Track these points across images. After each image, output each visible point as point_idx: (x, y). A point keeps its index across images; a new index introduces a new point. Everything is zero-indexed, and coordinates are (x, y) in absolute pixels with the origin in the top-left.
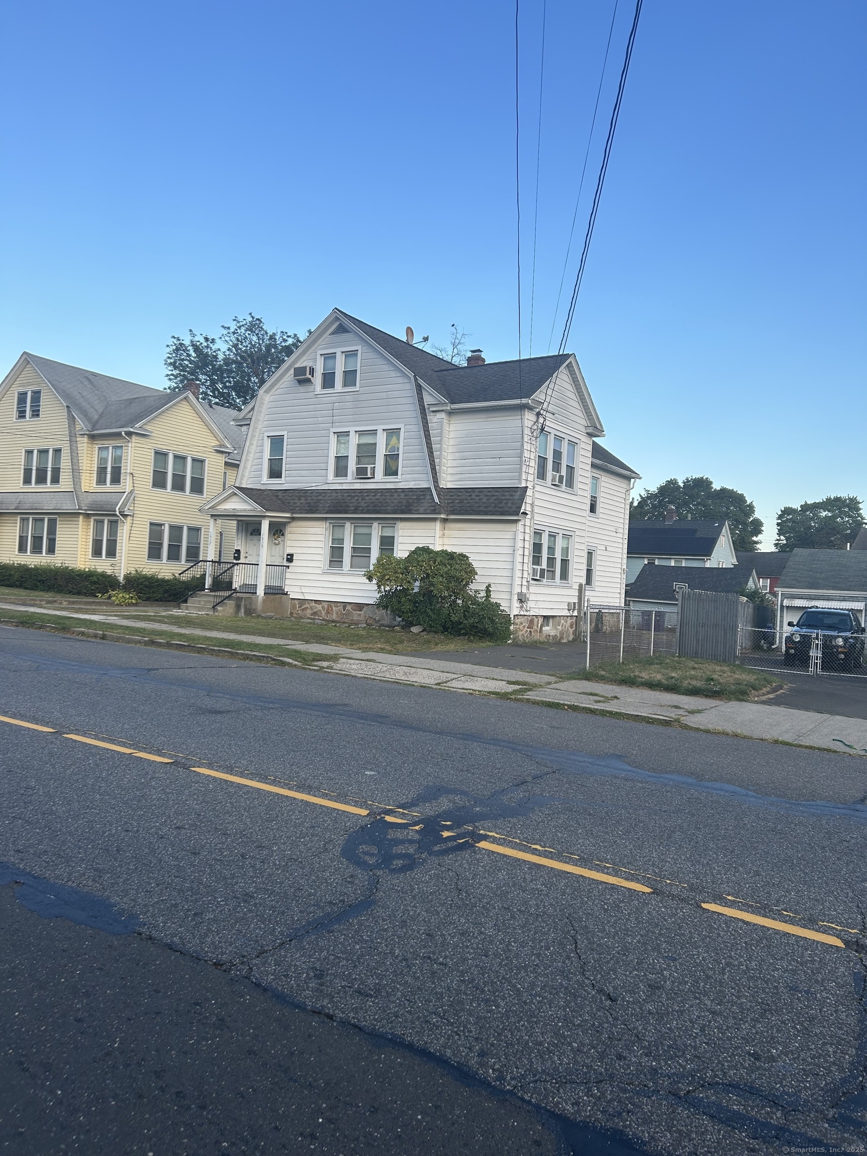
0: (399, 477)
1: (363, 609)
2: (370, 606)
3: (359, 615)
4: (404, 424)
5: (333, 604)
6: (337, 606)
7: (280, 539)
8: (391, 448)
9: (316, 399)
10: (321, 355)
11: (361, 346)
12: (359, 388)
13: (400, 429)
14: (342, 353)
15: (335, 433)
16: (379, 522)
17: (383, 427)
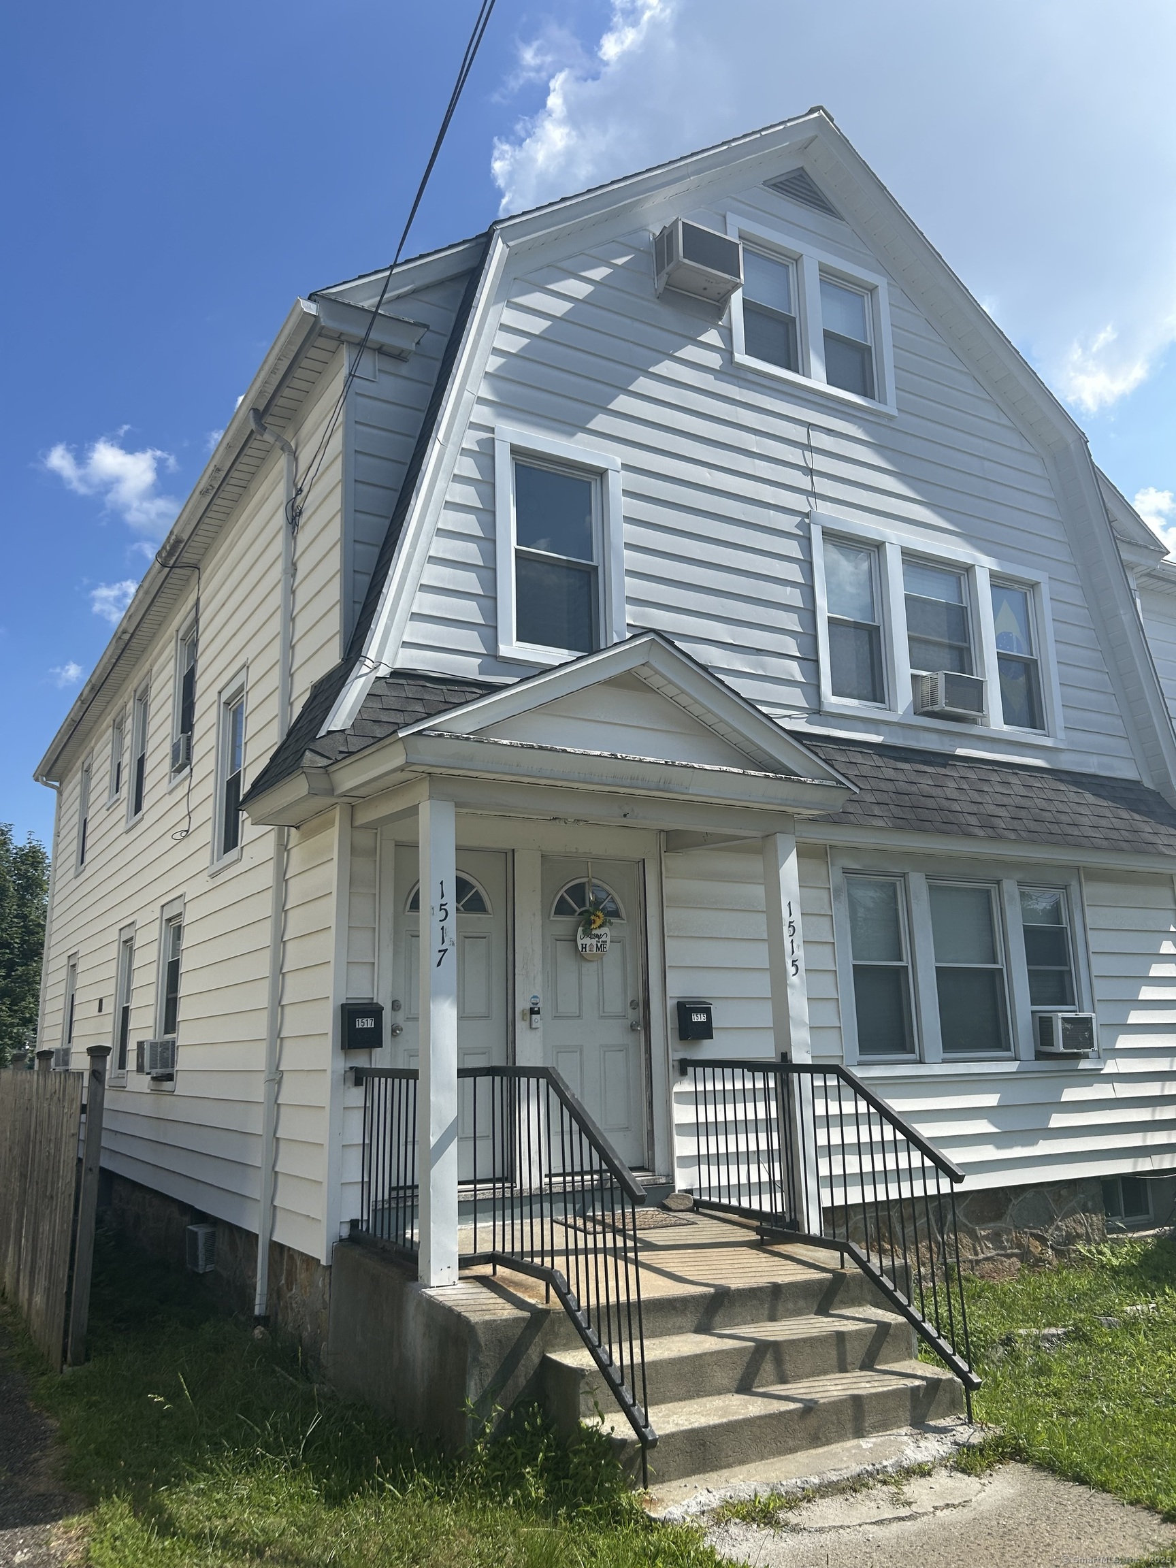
0: (1058, 733)
1: (1007, 1207)
2: (1029, 1195)
3: (996, 1238)
4: (1047, 575)
5: (891, 1213)
6: (911, 1218)
7: (606, 929)
8: (1001, 636)
9: (733, 381)
10: (739, 236)
11: (885, 279)
12: (896, 411)
13: (1031, 585)
14: (818, 268)
15: (823, 531)
16: (1019, 876)
17: (987, 561)
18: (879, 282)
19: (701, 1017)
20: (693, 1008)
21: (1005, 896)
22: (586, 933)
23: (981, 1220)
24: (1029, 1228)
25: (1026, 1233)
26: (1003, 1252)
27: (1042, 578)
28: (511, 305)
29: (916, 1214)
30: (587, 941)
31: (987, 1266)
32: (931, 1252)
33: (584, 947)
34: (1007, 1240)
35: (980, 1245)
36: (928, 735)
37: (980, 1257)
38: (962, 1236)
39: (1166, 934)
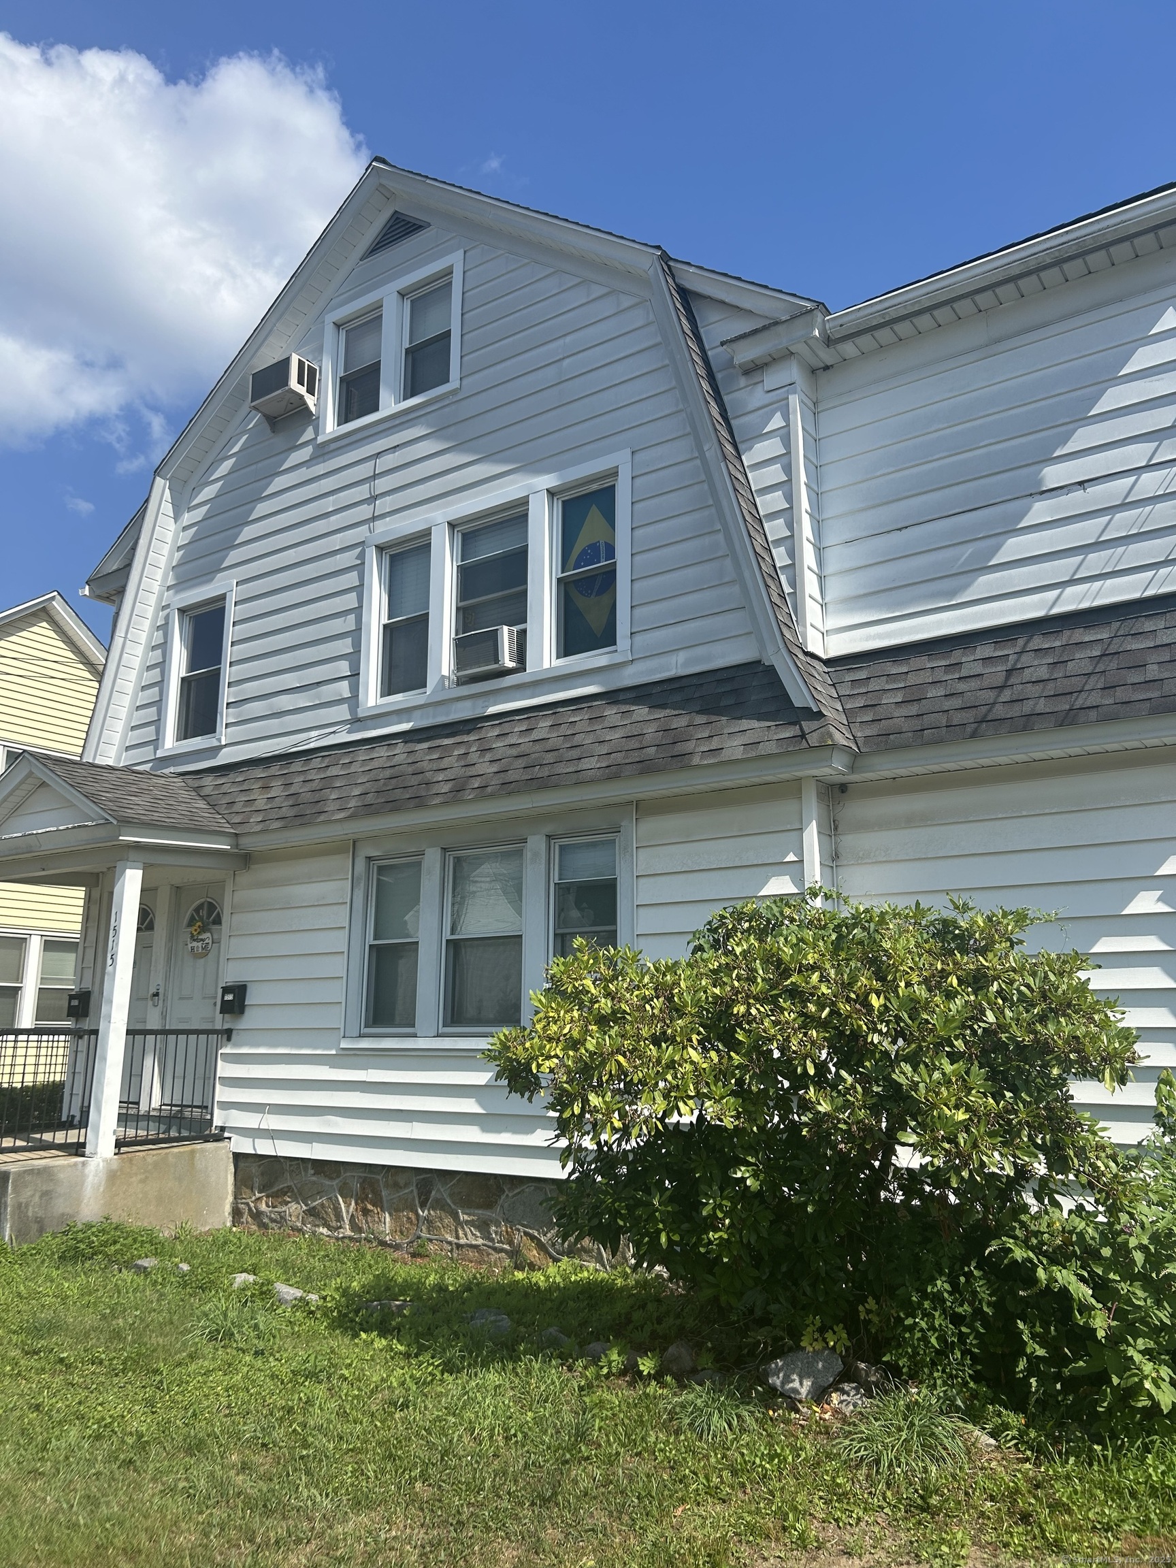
0: (622, 645)
1: (500, 1198)
2: (528, 1189)
3: (483, 1226)
4: (628, 451)
5: (379, 1177)
6: (396, 1186)
7: (208, 935)
8: (584, 552)
9: (321, 459)
10: (338, 326)
11: (462, 251)
12: (459, 381)
13: (614, 473)
14: (402, 294)
15: (380, 549)
16: (549, 829)
17: (549, 480)
18: (455, 259)
19: (229, 997)
20: (226, 990)
21: (528, 855)
22: (193, 939)
23: (467, 1204)
24: (523, 1225)
25: (518, 1230)
26: (491, 1244)
27: (620, 459)
28: (190, 509)
29: (402, 1182)
30: (195, 944)
31: (471, 1254)
32: (411, 1223)
33: (192, 949)
34: (496, 1233)
35: (463, 1228)
36: (460, 705)
37: (463, 1241)
38: (443, 1215)
39: (779, 867)
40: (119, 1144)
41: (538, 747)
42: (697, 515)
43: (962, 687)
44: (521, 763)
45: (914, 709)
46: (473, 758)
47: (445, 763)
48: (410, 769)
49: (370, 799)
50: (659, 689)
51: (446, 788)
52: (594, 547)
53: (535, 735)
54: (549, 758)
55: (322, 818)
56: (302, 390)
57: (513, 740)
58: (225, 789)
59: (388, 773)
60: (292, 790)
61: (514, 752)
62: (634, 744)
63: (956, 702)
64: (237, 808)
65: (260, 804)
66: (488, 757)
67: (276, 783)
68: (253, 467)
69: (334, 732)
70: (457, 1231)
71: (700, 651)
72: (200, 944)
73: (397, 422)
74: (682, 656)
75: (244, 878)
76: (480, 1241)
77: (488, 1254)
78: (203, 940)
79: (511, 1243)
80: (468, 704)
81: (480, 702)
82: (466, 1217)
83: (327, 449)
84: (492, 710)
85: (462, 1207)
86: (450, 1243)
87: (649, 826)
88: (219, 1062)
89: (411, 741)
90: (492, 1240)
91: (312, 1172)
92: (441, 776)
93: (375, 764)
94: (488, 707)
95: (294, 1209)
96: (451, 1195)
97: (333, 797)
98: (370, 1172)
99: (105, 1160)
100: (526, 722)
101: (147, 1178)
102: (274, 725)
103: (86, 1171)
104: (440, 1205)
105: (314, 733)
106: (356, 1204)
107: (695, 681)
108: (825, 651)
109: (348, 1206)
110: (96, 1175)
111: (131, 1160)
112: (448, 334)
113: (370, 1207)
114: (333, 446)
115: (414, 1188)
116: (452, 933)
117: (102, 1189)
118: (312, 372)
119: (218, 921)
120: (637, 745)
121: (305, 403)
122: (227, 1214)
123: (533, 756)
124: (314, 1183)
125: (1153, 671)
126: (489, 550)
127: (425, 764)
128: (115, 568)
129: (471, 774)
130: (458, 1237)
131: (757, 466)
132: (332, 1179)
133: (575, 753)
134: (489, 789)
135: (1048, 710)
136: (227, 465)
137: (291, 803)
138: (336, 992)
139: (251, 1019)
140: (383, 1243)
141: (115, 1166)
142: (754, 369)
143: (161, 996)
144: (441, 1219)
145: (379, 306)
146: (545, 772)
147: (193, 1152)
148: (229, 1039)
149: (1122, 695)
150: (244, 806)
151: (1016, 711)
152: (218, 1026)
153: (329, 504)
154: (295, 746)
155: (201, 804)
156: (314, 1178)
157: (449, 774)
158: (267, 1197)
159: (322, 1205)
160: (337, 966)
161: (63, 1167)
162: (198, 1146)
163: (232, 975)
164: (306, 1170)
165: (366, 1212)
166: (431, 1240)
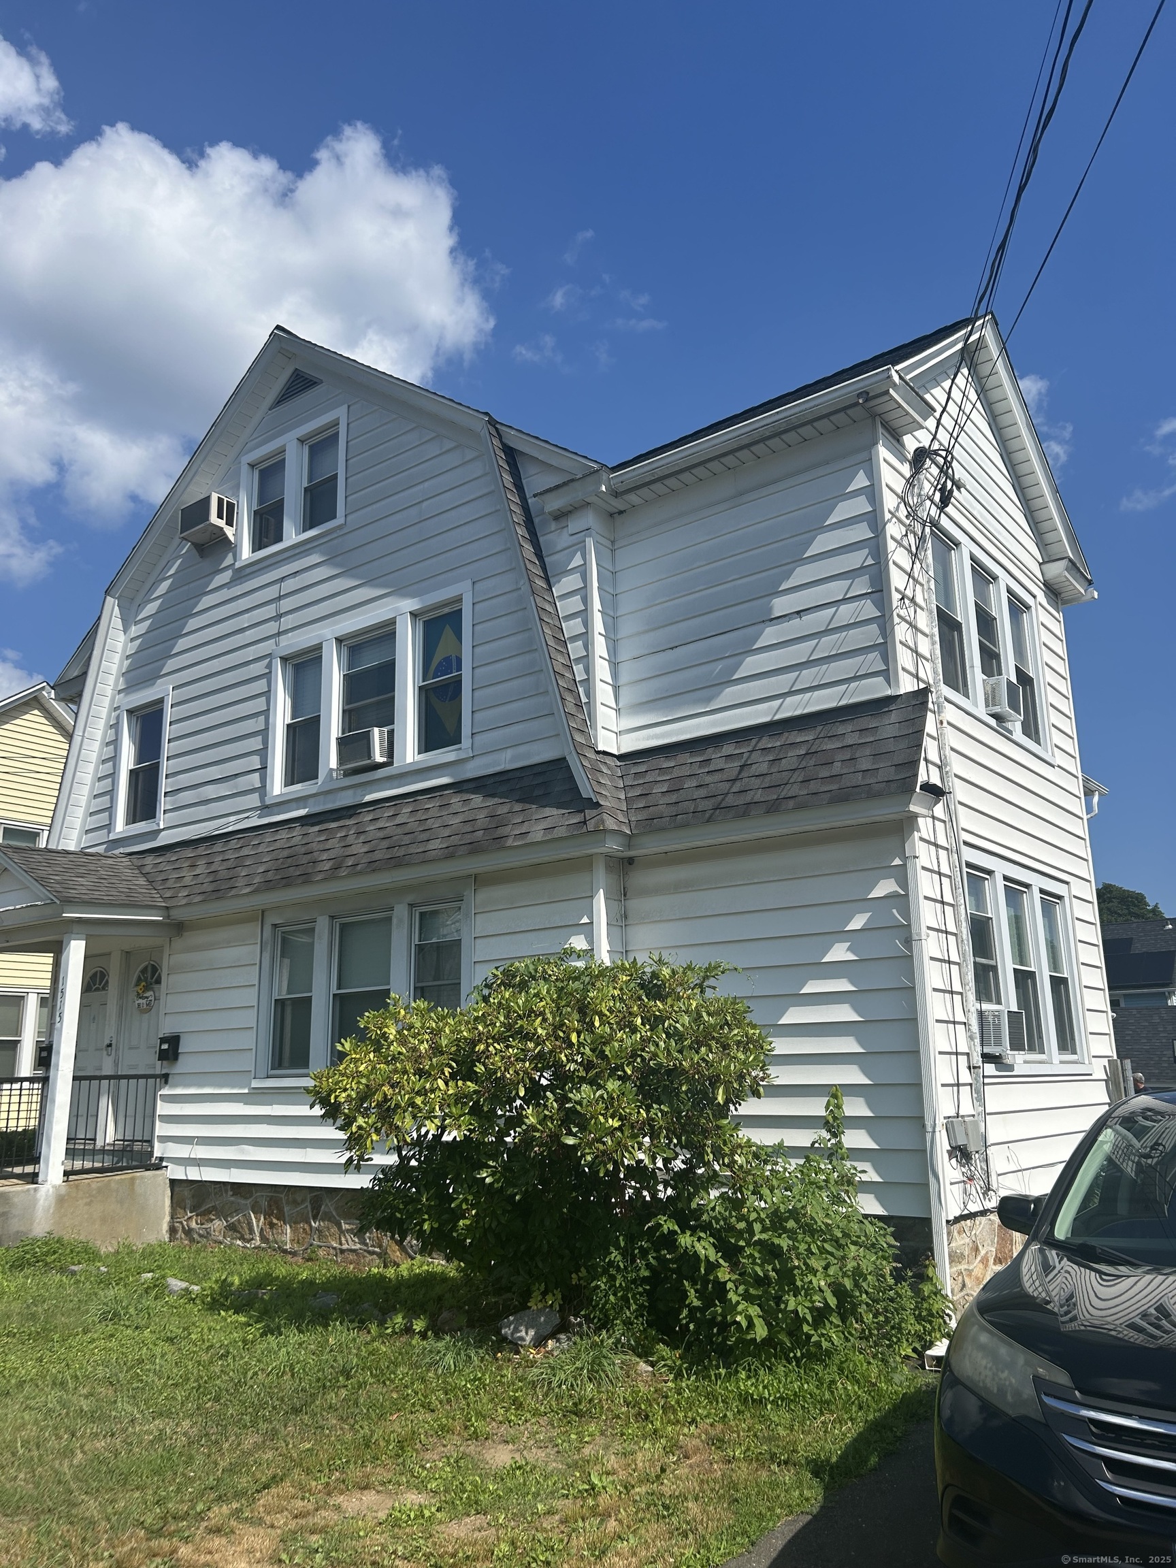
0: (466, 742)
3: (360, 1234)
4: (469, 582)
5: (282, 1196)
6: (295, 1203)
7: (151, 993)
8: (440, 664)
9: (238, 582)
10: (252, 466)
11: (346, 406)
12: (343, 518)
13: (459, 600)
14: (301, 441)
15: (284, 659)
16: (410, 898)
17: (410, 604)
18: (340, 413)
19: (165, 1046)
20: (163, 1040)
21: (395, 921)
22: (139, 996)
23: (348, 1216)
25: (386, 1235)
26: (366, 1248)
27: (463, 588)
28: (136, 623)
29: (299, 1200)
30: (141, 1001)
31: (351, 1257)
32: (306, 1233)
33: (139, 1005)
34: (370, 1238)
35: (345, 1237)
36: (344, 793)
37: (345, 1247)
38: (330, 1225)
39: (576, 928)
40: (66, 1174)
41: (399, 830)
42: (519, 637)
43: (708, 779)
44: (385, 844)
45: (673, 798)
46: (350, 840)
47: (329, 845)
48: (303, 850)
49: (270, 876)
50: (492, 780)
51: (327, 866)
52: (447, 660)
53: (399, 820)
54: (407, 839)
55: (233, 892)
56: (221, 523)
57: (380, 824)
58: (161, 867)
59: (286, 853)
60: (213, 868)
61: (381, 834)
62: (468, 828)
63: (702, 792)
64: (170, 884)
65: (188, 881)
66: (362, 838)
67: (202, 862)
68: (186, 588)
69: (247, 817)
70: (340, 1238)
71: (522, 749)
72: (144, 1001)
73: (297, 551)
74: (509, 753)
75: (178, 943)
76: (358, 1246)
77: (364, 1257)
78: (147, 998)
79: (380, 1246)
80: (350, 792)
81: (359, 791)
82: (347, 1227)
83: (244, 573)
84: (368, 798)
85: (344, 1219)
86: (334, 1248)
87: (484, 895)
88: (159, 1102)
89: (307, 825)
90: (366, 1245)
91: (231, 1193)
92: (325, 856)
93: (278, 845)
94: (365, 795)
95: (218, 1225)
96: (336, 1209)
97: (243, 874)
98: (275, 1192)
99: (54, 1187)
100: (393, 808)
101: (91, 1201)
102: (201, 812)
103: (38, 1195)
104: (328, 1217)
105: (232, 818)
106: (265, 1219)
107: (518, 774)
108: (618, 749)
109: (258, 1221)
110: (45, 1200)
111: (77, 1186)
112: (335, 477)
113: (275, 1221)
114: (248, 570)
115: (308, 1203)
116: (339, 988)
117: (51, 1211)
118: (231, 506)
119: (158, 982)
120: (471, 829)
121: (225, 534)
122: (164, 1232)
123: (395, 838)
124: (232, 1203)
125: (837, 768)
126: (370, 662)
127: (314, 844)
128: (75, 674)
129: (347, 854)
130: (341, 1244)
131: (564, 597)
132: (246, 1198)
133: (424, 836)
134: (359, 867)
135: (762, 800)
136: (164, 587)
137: (211, 879)
138: (248, 1040)
139: (183, 1065)
140: (285, 1251)
141: (63, 1191)
142: (561, 516)
143: (114, 1046)
144: (329, 1229)
145: (282, 451)
146: (401, 852)
147: (133, 1179)
148: (166, 1082)
149: (814, 787)
150: (175, 882)
151: (741, 800)
152: (158, 1072)
153: (245, 620)
154: (217, 829)
155: (142, 881)
156: (232, 1199)
157: (332, 854)
158: (197, 1215)
159: (239, 1220)
160: (249, 1018)
161: (17, 1193)
162: (138, 1174)
163: (167, 1029)
164: (226, 1192)
165: (272, 1225)
166: (321, 1247)
